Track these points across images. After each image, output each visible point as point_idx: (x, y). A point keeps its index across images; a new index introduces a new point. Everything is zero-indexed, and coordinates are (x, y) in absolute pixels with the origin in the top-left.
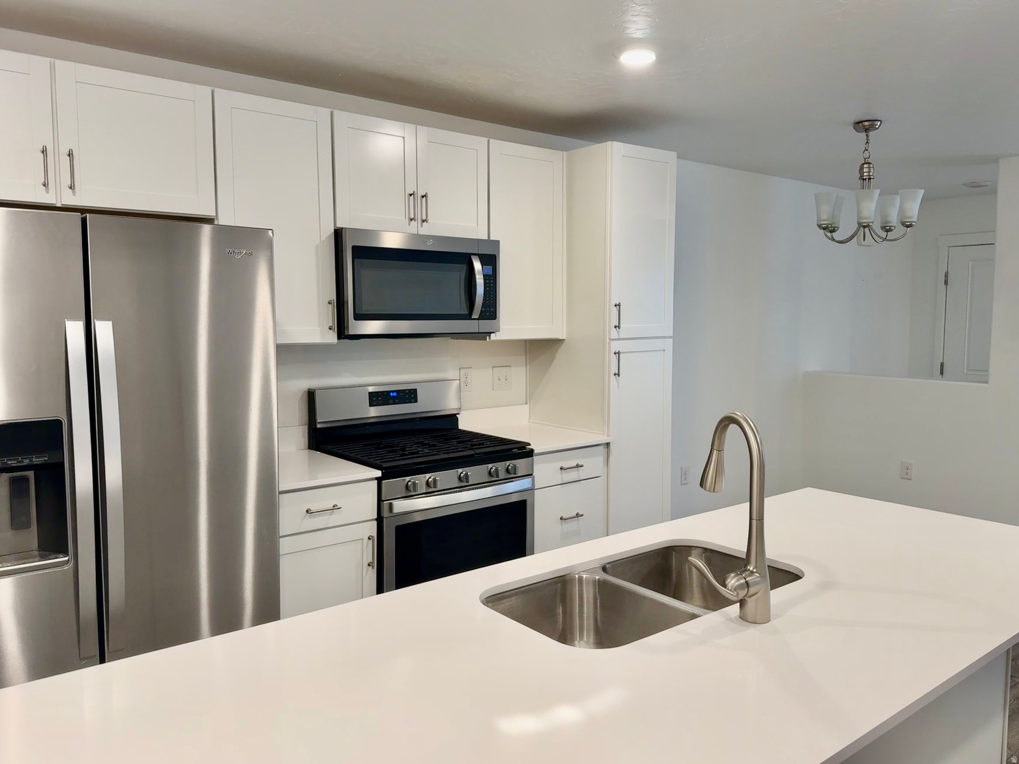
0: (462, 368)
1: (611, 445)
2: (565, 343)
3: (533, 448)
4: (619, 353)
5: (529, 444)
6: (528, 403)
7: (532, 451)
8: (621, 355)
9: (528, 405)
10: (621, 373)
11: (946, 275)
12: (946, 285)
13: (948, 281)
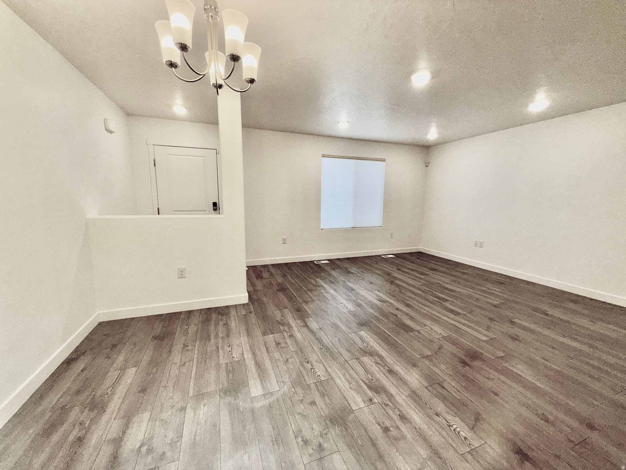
11: (154, 161)
12: (155, 166)
13: (156, 164)
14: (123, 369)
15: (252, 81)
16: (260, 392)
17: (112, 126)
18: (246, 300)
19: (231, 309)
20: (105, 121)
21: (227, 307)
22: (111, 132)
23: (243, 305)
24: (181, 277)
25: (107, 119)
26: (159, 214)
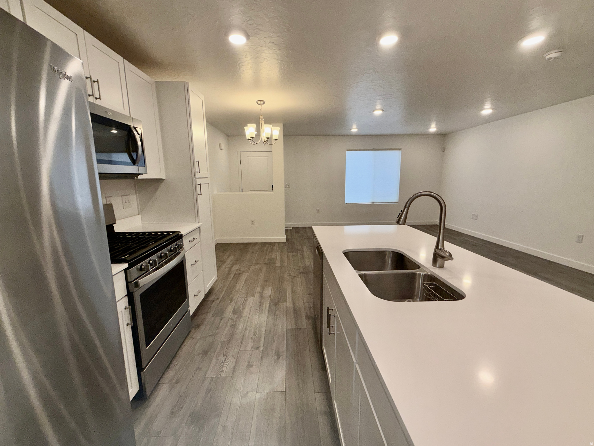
0: (107, 197)
1: (201, 228)
2: (165, 181)
3: (182, 233)
4: (200, 184)
5: (180, 232)
6: (140, 213)
7: (182, 235)
8: (201, 185)
9: (140, 215)
10: (202, 193)
11: (241, 161)
12: (241, 164)
13: (241, 163)
14: (230, 255)
15: (276, 140)
16: (279, 265)
17: (223, 147)
18: (285, 241)
19: (276, 244)
20: (220, 144)
21: (275, 243)
22: (221, 149)
23: (283, 243)
24: (252, 224)
25: (221, 144)
26: (242, 192)
